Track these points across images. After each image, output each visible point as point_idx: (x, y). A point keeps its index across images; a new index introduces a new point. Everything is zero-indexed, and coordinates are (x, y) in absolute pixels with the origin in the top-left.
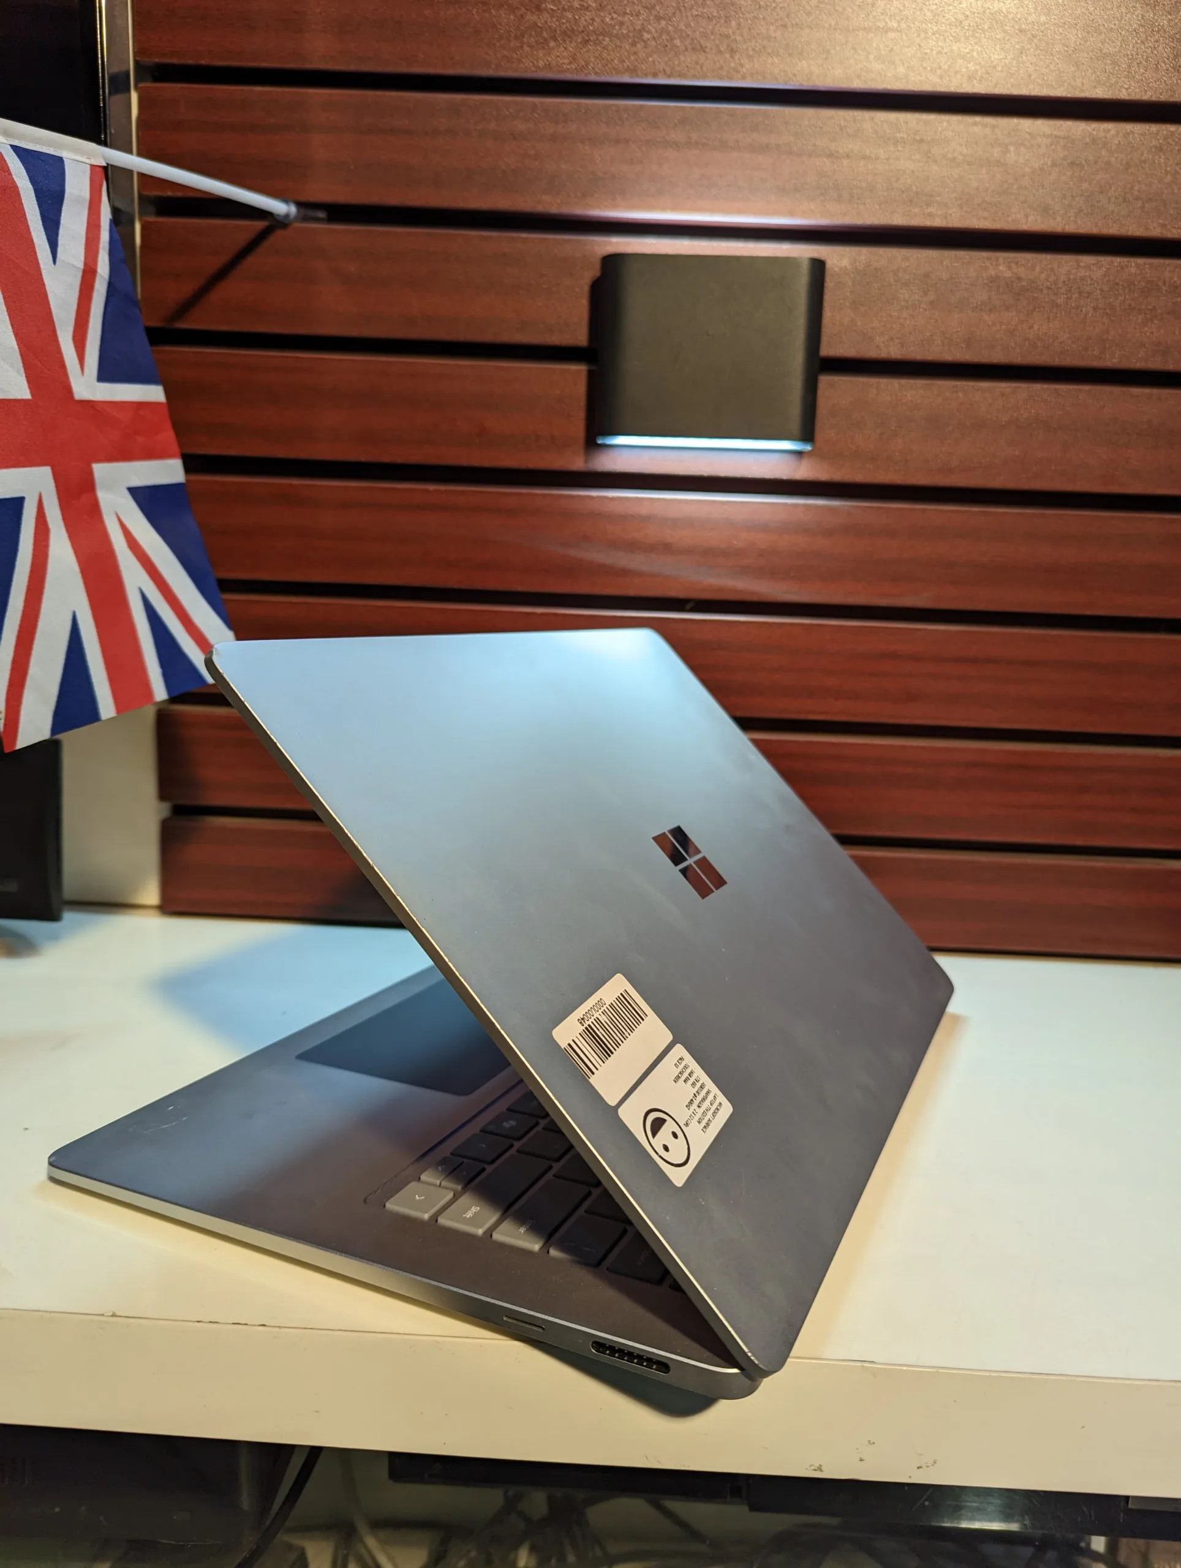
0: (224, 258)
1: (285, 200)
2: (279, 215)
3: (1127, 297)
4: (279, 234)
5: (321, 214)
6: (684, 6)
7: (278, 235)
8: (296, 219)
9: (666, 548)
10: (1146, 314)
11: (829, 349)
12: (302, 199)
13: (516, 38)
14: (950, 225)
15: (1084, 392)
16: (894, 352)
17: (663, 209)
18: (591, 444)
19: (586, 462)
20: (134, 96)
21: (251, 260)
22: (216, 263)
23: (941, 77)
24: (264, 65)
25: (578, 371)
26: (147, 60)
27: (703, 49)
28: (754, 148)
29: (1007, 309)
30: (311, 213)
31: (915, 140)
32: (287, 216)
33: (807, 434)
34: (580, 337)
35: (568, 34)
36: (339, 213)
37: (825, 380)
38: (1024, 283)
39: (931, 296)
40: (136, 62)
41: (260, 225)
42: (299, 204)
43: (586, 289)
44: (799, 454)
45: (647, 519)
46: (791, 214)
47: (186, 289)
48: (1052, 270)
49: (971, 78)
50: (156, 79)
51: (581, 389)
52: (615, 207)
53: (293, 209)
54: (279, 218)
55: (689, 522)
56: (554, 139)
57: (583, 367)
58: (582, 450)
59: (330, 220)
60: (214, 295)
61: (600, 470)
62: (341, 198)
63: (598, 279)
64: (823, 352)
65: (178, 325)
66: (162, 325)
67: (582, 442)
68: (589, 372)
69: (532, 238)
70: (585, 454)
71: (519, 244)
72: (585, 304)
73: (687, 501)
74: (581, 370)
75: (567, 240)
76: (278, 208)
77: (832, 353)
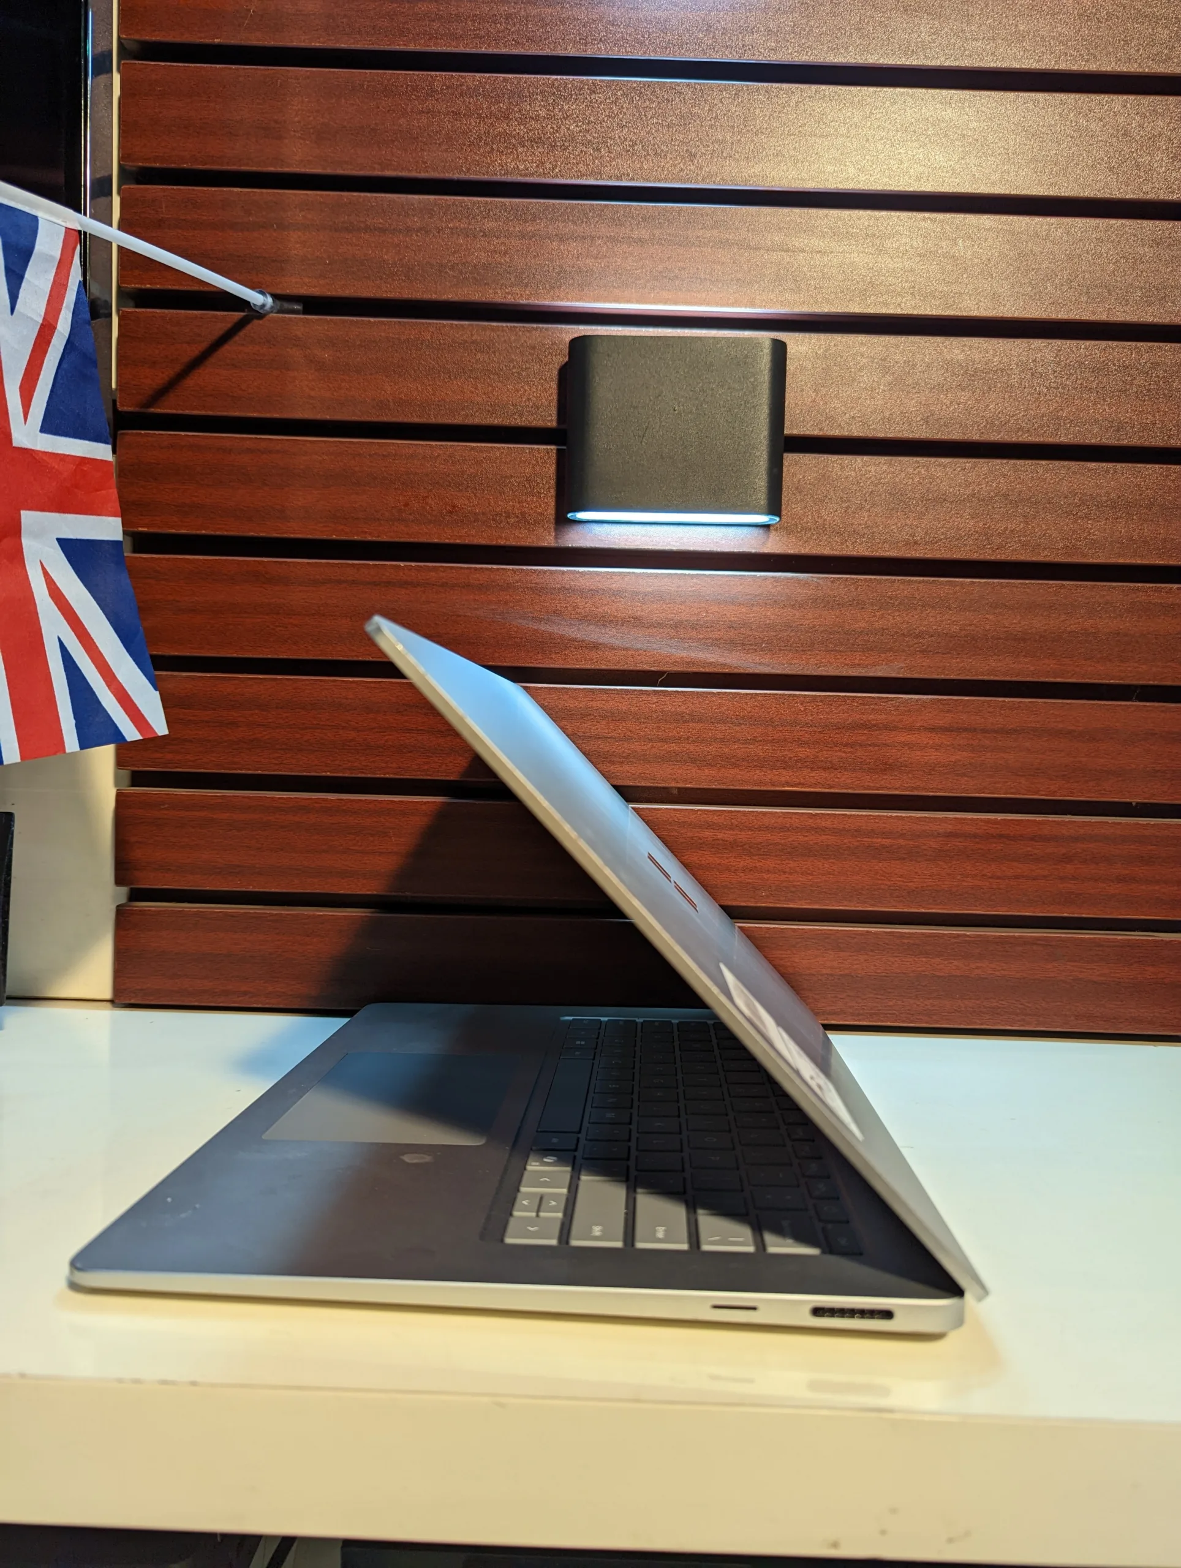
0: (204, 346)
1: (262, 293)
2: (255, 305)
3: (1079, 377)
4: (256, 322)
5: (297, 306)
6: (645, 115)
7: (255, 325)
8: (274, 310)
9: (637, 622)
10: (1098, 392)
11: (794, 426)
12: (279, 292)
14: (905, 312)
15: (1042, 467)
16: (856, 431)
17: (629, 301)
18: (562, 521)
19: (556, 538)
20: (116, 200)
21: (227, 349)
22: (195, 351)
23: (890, 177)
24: (244, 168)
25: (548, 452)
26: (131, 165)
28: (714, 244)
29: (963, 389)
30: (286, 305)
31: (867, 235)
32: (263, 306)
33: (774, 507)
34: (549, 418)
35: (536, 141)
36: (314, 305)
37: (789, 458)
38: (978, 366)
39: (889, 378)
40: (120, 166)
41: (238, 315)
42: (275, 297)
43: (555, 373)
44: (766, 527)
45: (617, 594)
46: (753, 305)
47: (162, 376)
48: (1004, 353)
49: (918, 178)
50: (138, 182)
51: (551, 470)
53: (269, 300)
54: (256, 308)
55: (659, 597)
56: (522, 236)
57: (553, 447)
58: (552, 526)
59: (306, 311)
60: (190, 382)
61: (570, 545)
62: (316, 291)
63: (566, 364)
64: (787, 432)
65: (152, 410)
66: (137, 409)
67: (552, 518)
68: (558, 450)
69: (502, 327)
70: (556, 530)
71: (488, 333)
72: (552, 388)
73: (657, 576)
74: (551, 453)
75: (536, 329)
76: (255, 297)
77: (795, 431)
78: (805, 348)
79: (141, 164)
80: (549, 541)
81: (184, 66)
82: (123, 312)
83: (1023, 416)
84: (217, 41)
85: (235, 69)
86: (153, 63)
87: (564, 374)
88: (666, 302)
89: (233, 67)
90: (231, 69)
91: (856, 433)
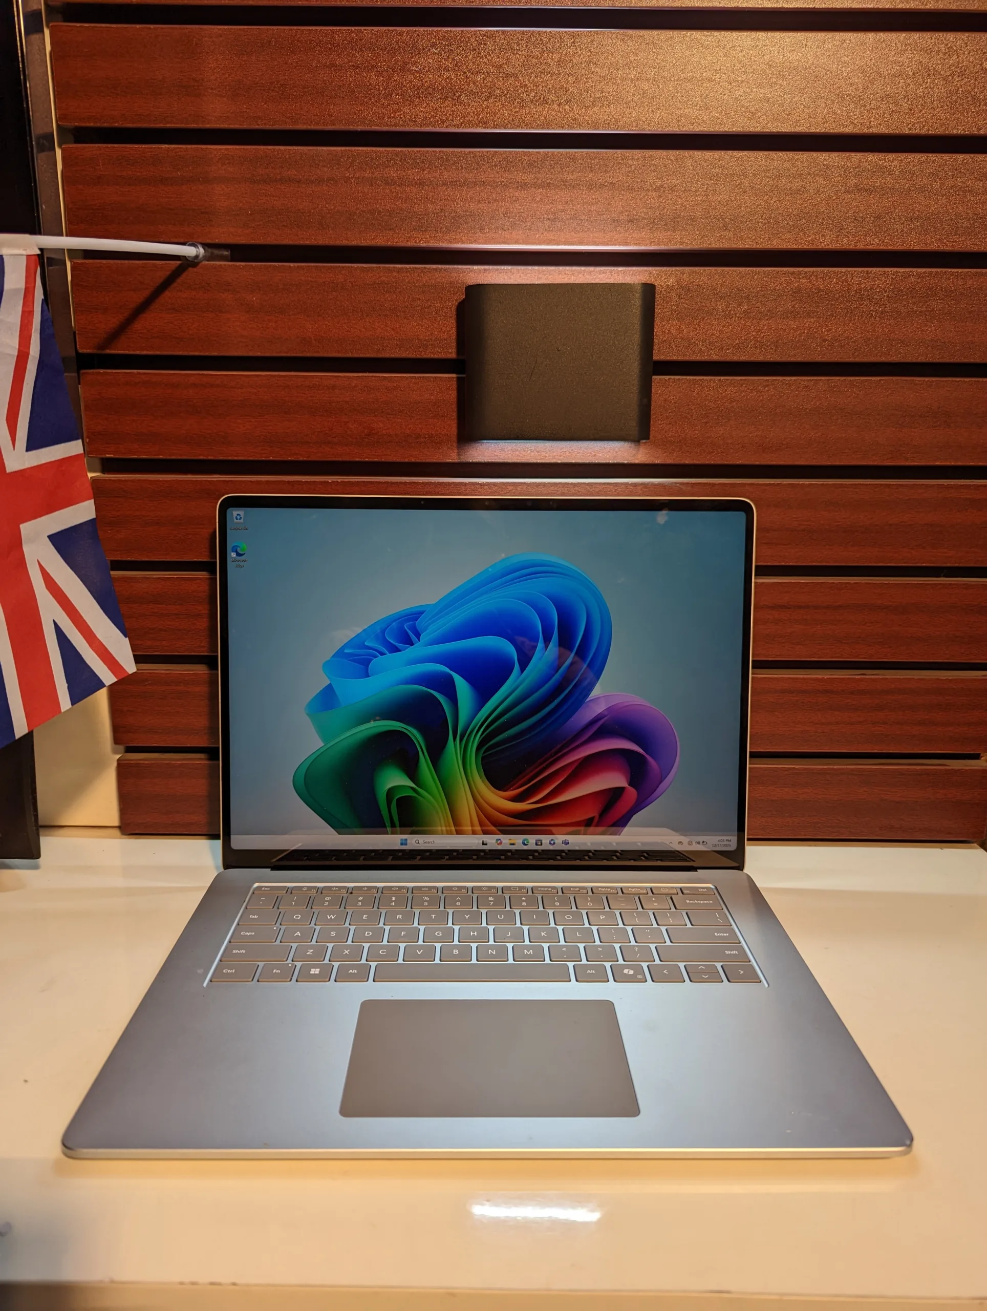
0: (146, 293)
1: (194, 245)
2: (189, 257)
4: (192, 270)
5: (226, 253)
7: (190, 272)
8: (206, 258)
11: (661, 353)
12: (208, 241)
13: (385, 98)
14: (759, 246)
17: (517, 242)
18: (463, 439)
19: (459, 454)
20: (58, 152)
21: (168, 295)
22: (139, 297)
25: (449, 378)
26: (67, 124)
27: (545, 101)
28: (592, 186)
30: (216, 252)
31: (728, 174)
32: (197, 257)
34: (451, 353)
36: (241, 252)
37: (656, 379)
38: (823, 294)
39: (745, 307)
40: (58, 126)
41: (174, 263)
42: (204, 245)
43: (454, 308)
46: (626, 244)
47: (113, 321)
48: (847, 281)
50: (77, 141)
51: (453, 396)
53: (201, 250)
54: (190, 259)
56: (420, 184)
57: (454, 375)
58: (455, 445)
59: (232, 258)
60: (138, 325)
61: (471, 461)
62: (242, 241)
63: (464, 299)
64: (655, 358)
65: (108, 351)
66: (95, 351)
67: (455, 438)
68: (458, 378)
69: (406, 268)
70: (458, 448)
71: (395, 274)
72: (453, 322)
73: (544, 484)
74: (453, 378)
75: (436, 269)
76: (189, 251)
77: (662, 358)
78: (672, 281)
79: (76, 124)
80: (452, 457)
81: (107, 27)
82: (74, 263)
83: (860, 337)
85: (155, 29)
86: (78, 25)
87: (461, 309)
88: (549, 242)
89: (152, 26)
90: (150, 28)
91: (715, 357)
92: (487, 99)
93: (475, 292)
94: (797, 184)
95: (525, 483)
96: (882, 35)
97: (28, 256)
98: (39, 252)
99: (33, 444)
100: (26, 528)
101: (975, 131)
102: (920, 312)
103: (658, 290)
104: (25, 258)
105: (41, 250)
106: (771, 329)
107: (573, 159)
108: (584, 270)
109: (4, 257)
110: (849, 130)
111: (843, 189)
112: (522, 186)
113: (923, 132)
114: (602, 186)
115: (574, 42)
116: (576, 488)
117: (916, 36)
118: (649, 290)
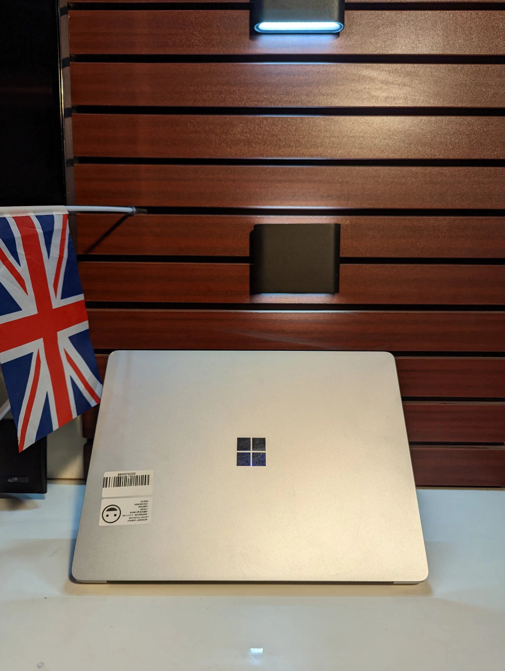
0: (109, 228)
1: (131, 207)
5: (145, 210)
7: (129, 219)
8: (136, 213)
9: (283, 332)
10: (464, 237)
11: (344, 254)
12: (138, 205)
13: (219, 144)
14: (387, 207)
17: (277, 205)
18: (252, 293)
19: (250, 300)
21: (118, 228)
22: (106, 229)
23: (381, 153)
25: (246, 265)
27: (290, 146)
28: (311, 181)
29: (411, 237)
30: (141, 210)
31: (372, 176)
32: (132, 212)
34: (247, 254)
36: (152, 210)
37: (342, 265)
38: (417, 228)
39: (381, 233)
41: (122, 215)
42: (136, 207)
43: (248, 235)
45: (275, 321)
46: (326, 206)
47: (93, 240)
48: (427, 222)
50: (81, 163)
51: (248, 273)
52: (258, 205)
53: (135, 209)
54: (129, 213)
55: (292, 322)
56: (234, 181)
57: (248, 264)
58: (249, 295)
59: (148, 213)
60: (104, 242)
61: (256, 303)
62: (153, 205)
63: (253, 231)
64: (341, 256)
65: (90, 254)
66: (85, 253)
67: (249, 292)
68: (251, 266)
70: (250, 297)
71: (221, 219)
72: (248, 240)
73: (290, 313)
74: (247, 265)
75: (241, 217)
76: (129, 210)
77: (344, 256)
78: (348, 222)
79: (81, 155)
80: (247, 301)
82: (77, 215)
83: (435, 247)
84: (109, 104)
85: (117, 116)
86: (84, 114)
87: (252, 234)
88: (292, 205)
91: (368, 255)
92: (264, 145)
93: (259, 228)
94: (403, 181)
95: (281, 313)
96: (439, 118)
97: (64, 215)
98: (68, 213)
99: (63, 297)
100: (60, 334)
101: (482, 157)
102: (461, 236)
103: (342, 226)
104: (62, 216)
105: (69, 212)
106: (394, 243)
107: (302, 170)
108: (308, 218)
109: (54, 215)
110: (426, 157)
111: (424, 183)
112: (280, 181)
113: (459, 157)
114: (315, 181)
115: (302, 122)
116: (305, 315)
117: (453, 118)
118: (337, 227)
